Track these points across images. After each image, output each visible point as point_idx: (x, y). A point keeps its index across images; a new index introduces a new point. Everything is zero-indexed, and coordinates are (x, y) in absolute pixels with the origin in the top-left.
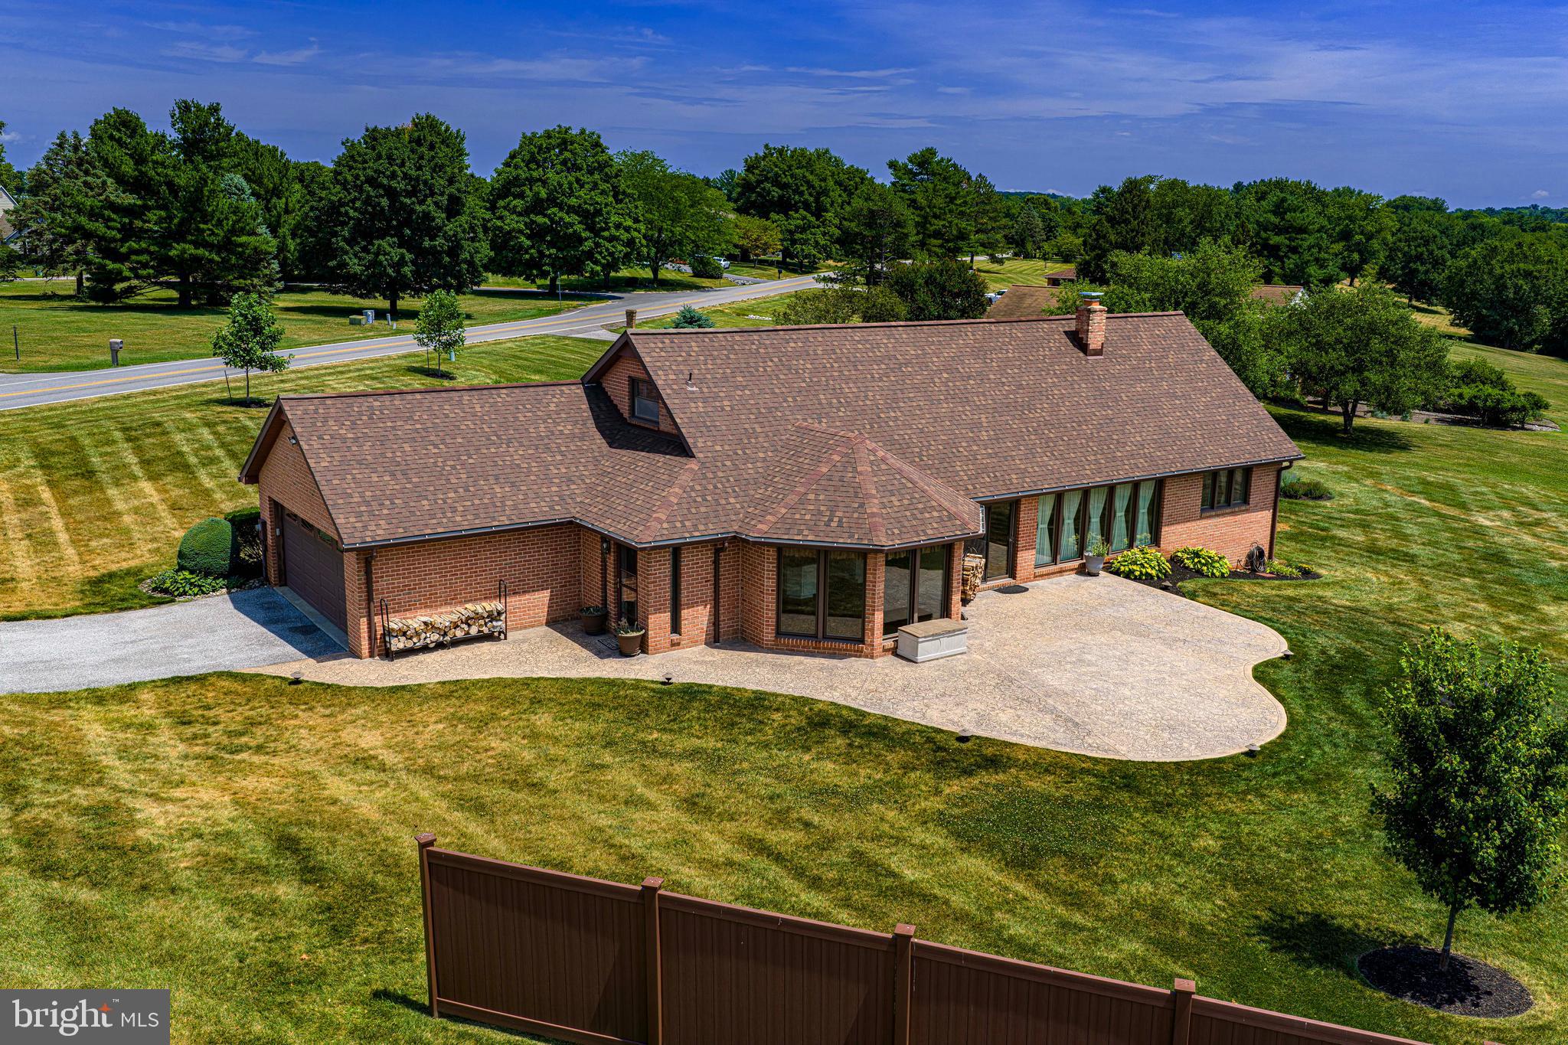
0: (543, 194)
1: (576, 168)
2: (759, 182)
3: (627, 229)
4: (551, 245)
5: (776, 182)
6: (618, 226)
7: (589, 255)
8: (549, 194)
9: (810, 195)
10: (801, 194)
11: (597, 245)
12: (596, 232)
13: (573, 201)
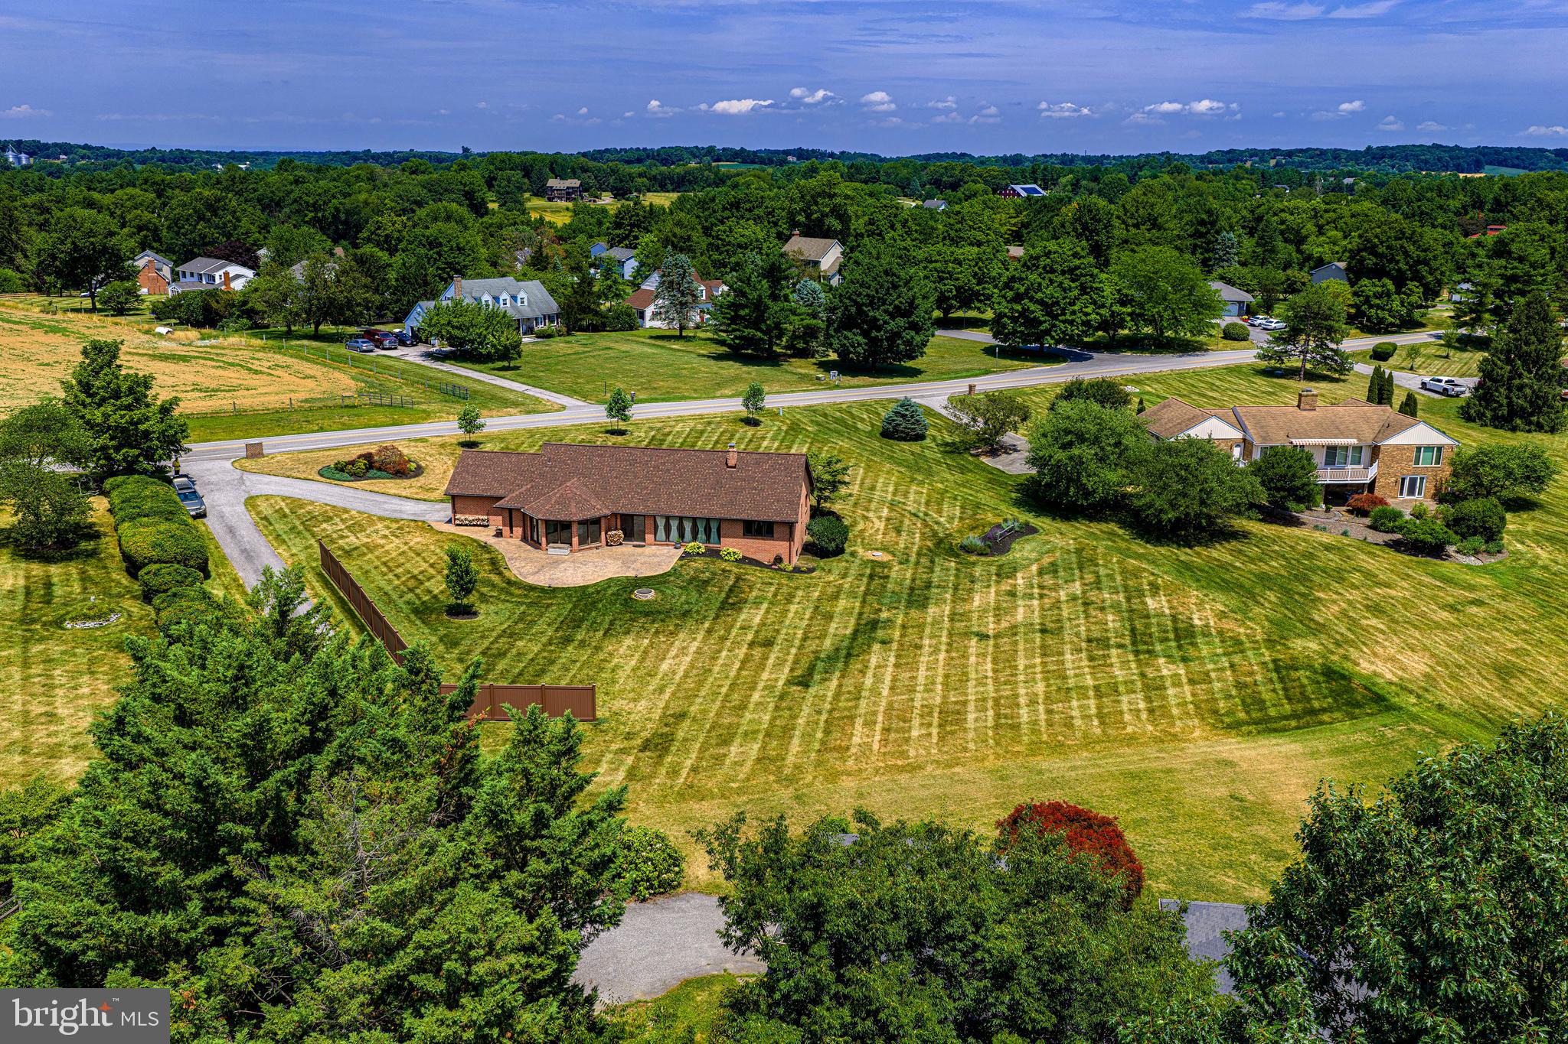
0: (1022, 289)
1: (1053, 271)
2: (1360, 250)
3: (1086, 314)
4: (1021, 325)
5: (1372, 250)
6: (1074, 313)
7: (1047, 332)
8: (1027, 290)
9: (1407, 264)
10: (1397, 262)
11: (1054, 326)
12: (1055, 317)
13: (1039, 295)
